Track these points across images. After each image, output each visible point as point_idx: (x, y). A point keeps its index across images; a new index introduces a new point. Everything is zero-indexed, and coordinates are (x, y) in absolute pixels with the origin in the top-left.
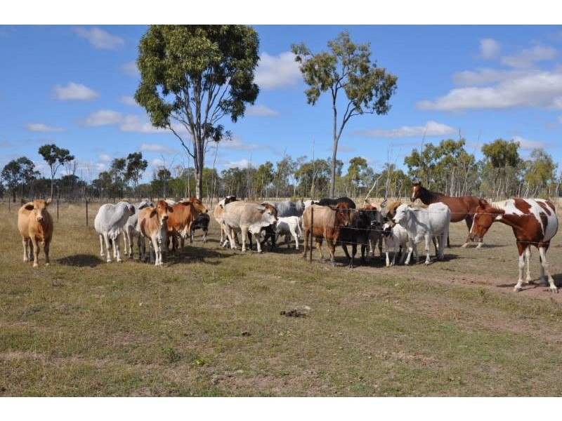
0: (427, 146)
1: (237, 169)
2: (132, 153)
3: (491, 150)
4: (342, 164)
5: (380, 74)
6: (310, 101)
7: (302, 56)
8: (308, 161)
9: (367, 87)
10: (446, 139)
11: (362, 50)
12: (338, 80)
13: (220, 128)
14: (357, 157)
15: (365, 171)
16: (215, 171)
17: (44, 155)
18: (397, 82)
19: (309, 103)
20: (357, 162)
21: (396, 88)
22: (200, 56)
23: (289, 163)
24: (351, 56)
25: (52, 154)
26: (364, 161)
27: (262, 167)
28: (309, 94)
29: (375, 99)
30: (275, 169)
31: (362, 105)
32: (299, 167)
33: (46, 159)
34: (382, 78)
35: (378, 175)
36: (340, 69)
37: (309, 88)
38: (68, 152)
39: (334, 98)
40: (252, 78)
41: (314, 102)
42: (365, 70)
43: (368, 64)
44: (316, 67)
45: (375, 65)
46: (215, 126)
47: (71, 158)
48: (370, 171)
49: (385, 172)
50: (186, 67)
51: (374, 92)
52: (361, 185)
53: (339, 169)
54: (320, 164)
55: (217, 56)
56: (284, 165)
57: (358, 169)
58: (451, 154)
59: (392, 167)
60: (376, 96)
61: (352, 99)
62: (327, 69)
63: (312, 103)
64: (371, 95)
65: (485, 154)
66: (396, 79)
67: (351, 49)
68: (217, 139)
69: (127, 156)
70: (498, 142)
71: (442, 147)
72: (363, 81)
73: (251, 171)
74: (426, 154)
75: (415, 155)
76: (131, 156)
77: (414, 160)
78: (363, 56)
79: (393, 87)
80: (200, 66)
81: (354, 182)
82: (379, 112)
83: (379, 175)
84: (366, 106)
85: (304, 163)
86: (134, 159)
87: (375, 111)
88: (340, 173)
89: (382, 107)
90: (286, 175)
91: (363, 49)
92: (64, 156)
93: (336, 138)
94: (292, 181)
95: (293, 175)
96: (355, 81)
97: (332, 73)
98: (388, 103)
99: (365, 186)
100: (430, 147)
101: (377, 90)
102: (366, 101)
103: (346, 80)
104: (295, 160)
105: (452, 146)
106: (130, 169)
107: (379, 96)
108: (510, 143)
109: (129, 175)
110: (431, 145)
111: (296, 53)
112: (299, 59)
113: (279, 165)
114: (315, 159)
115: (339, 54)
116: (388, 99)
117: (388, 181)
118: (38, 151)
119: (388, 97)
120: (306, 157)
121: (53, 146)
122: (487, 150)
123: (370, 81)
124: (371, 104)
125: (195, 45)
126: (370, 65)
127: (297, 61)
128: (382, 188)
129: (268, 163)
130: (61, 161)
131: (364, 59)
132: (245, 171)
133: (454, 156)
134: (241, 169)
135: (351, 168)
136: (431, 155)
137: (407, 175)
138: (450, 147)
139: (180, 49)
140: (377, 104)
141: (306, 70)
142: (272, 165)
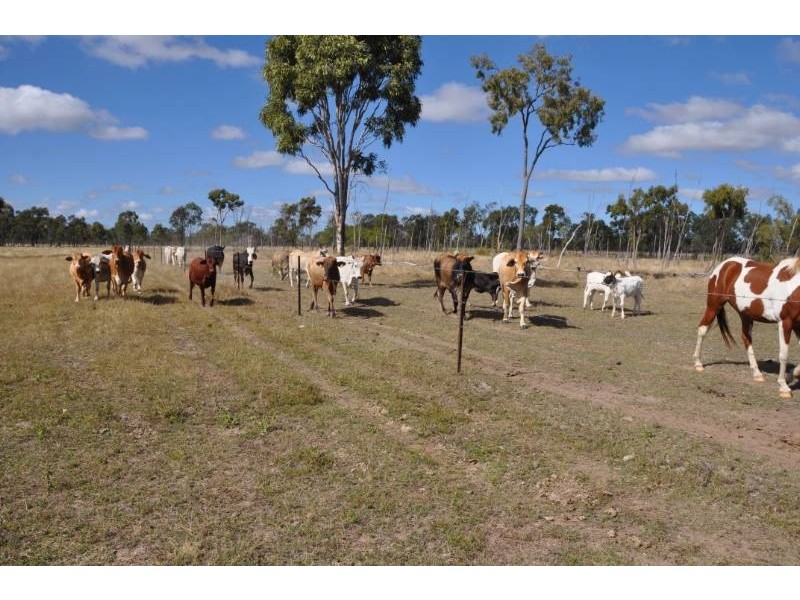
0: (635, 191)
1: (419, 216)
2: (306, 197)
3: (714, 196)
4: (536, 212)
5: (583, 96)
6: (495, 129)
7: (485, 71)
8: (498, 208)
9: (567, 111)
10: (656, 185)
11: (562, 64)
12: (530, 102)
13: (372, 157)
14: (553, 204)
15: (562, 221)
16: (395, 217)
17: (213, 200)
18: (604, 107)
19: (494, 132)
20: (554, 210)
21: (603, 114)
22: (339, 56)
23: (477, 210)
24: (547, 72)
25: (221, 199)
26: (561, 209)
27: (447, 214)
28: (494, 120)
29: (577, 127)
30: (461, 216)
31: (561, 133)
32: (487, 215)
33: (216, 205)
34: (586, 101)
35: (575, 226)
36: (533, 88)
37: (494, 113)
38: (238, 198)
39: (526, 125)
40: (413, 90)
41: (500, 131)
42: (564, 90)
43: (568, 83)
44: (503, 85)
45: (577, 84)
46: (366, 154)
47: (240, 204)
48: (567, 221)
49: (583, 222)
50: (321, 71)
51: (576, 118)
52: (556, 236)
53: (533, 218)
54: (511, 213)
55: (362, 57)
56: (470, 213)
57: (553, 218)
58: (661, 202)
59: (592, 216)
60: (579, 123)
61: (548, 125)
62: (516, 89)
63: (497, 132)
64: (572, 121)
65: (706, 201)
66: (604, 103)
67: (548, 64)
68: (369, 171)
69: (299, 200)
70: (724, 188)
71: (651, 195)
72: (562, 103)
73: (435, 219)
74: (634, 202)
75: (621, 202)
76: (304, 201)
77: (620, 208)
78: (563, 72)
79: (599, 113)
80: (339, 71)
81: (549, 233)
82: (581, 144)
83: (577, 226)
84: (565, 136)
85: (492, 210)
86: (306, 205)
87: (577, 141)
88: (533, 222)
89: (585, 137)
90: (473, 223)
91: (564, 63)
92: (234, 202)
93: (527, 175)
94: (479, 230)
95: (481, 224)
96: (552, 104)
97: (523, 95)
98: (593, 132)
99: (562, 237)
100: (639, 192)
101: (580, 116)
102: (565, 131)
103: (539, 104)
104: (483, 207)
105: (662, 193)
106: (303, 215)
107: (582, 124)
108: (736, 189)
109: (304, 221)
110: (640, 190)
111: (477, 67)
112: (481, 75)
113: (465, 212)
114: (506, 206)
115: (532, 71)
116: (593, 128)
117: (589, 231)
118: (208, 196)
119: (593, 125)
120: (495, 203)
121: (223, 192)
122: (709, 198)
123: (571, 103)
124: (572, 133)
125: (334, 43)
126: (571, 84)
127: (478, 77)
128: (580, 239)
129: (453, 210)
130: (231, 207)
131: (564, 76)
132: (427, 217)
133: (664, 204)
134: (424, 216)
135: (546, 218)
136: (639, 202)
137: (609, 225)
138: (661, 194)
139: (313, 49)
140: (579, 133)
141: (489, 87)
142: (457, 212)
